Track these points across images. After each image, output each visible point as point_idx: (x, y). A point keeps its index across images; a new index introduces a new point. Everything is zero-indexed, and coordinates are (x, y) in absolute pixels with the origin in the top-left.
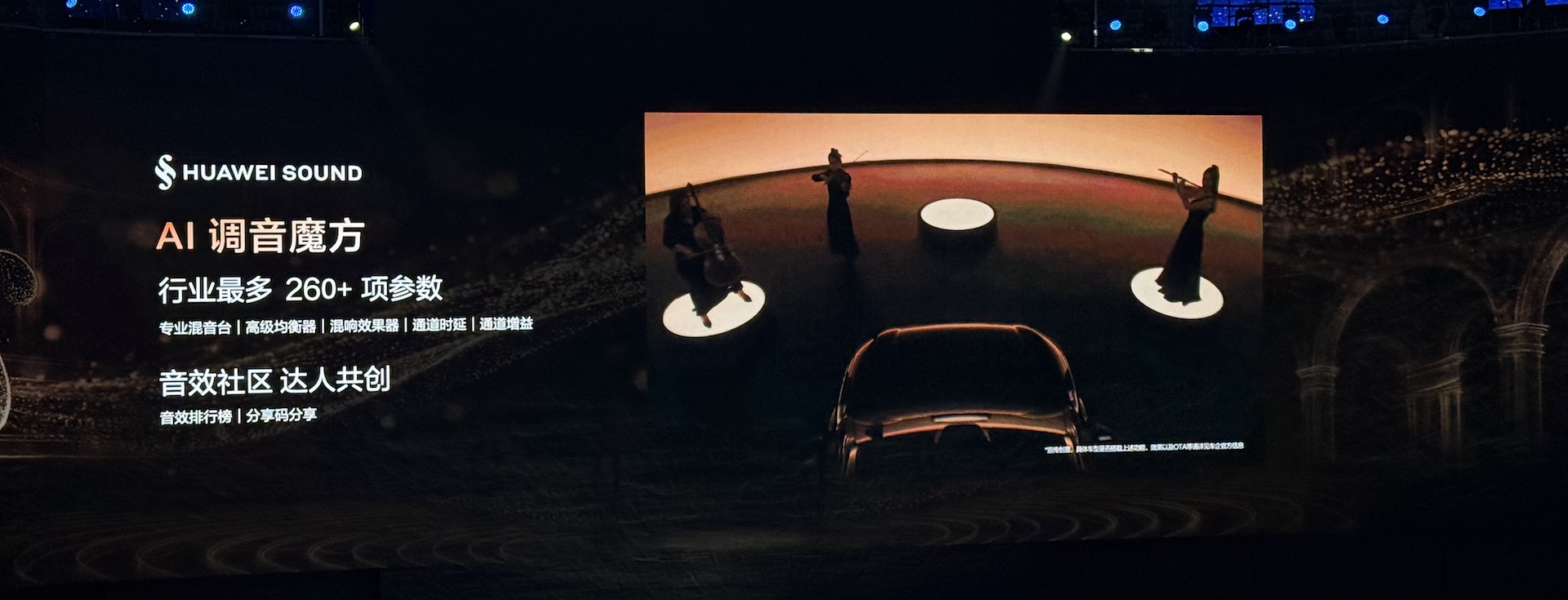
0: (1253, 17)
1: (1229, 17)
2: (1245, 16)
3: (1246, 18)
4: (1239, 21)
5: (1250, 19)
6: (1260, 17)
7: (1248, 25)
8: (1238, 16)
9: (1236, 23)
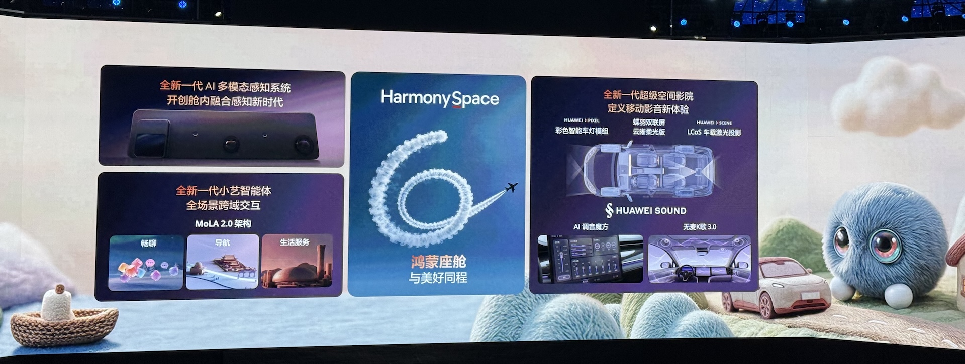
0: (767, 19)
1: (753, 19)
2: (762, 19)
3: (763, 20)
4: (759, 21)
5: (766, 20)
6: (772, 20)
7: (765, 24)
8: (758, 19)
9: (757, 22)
